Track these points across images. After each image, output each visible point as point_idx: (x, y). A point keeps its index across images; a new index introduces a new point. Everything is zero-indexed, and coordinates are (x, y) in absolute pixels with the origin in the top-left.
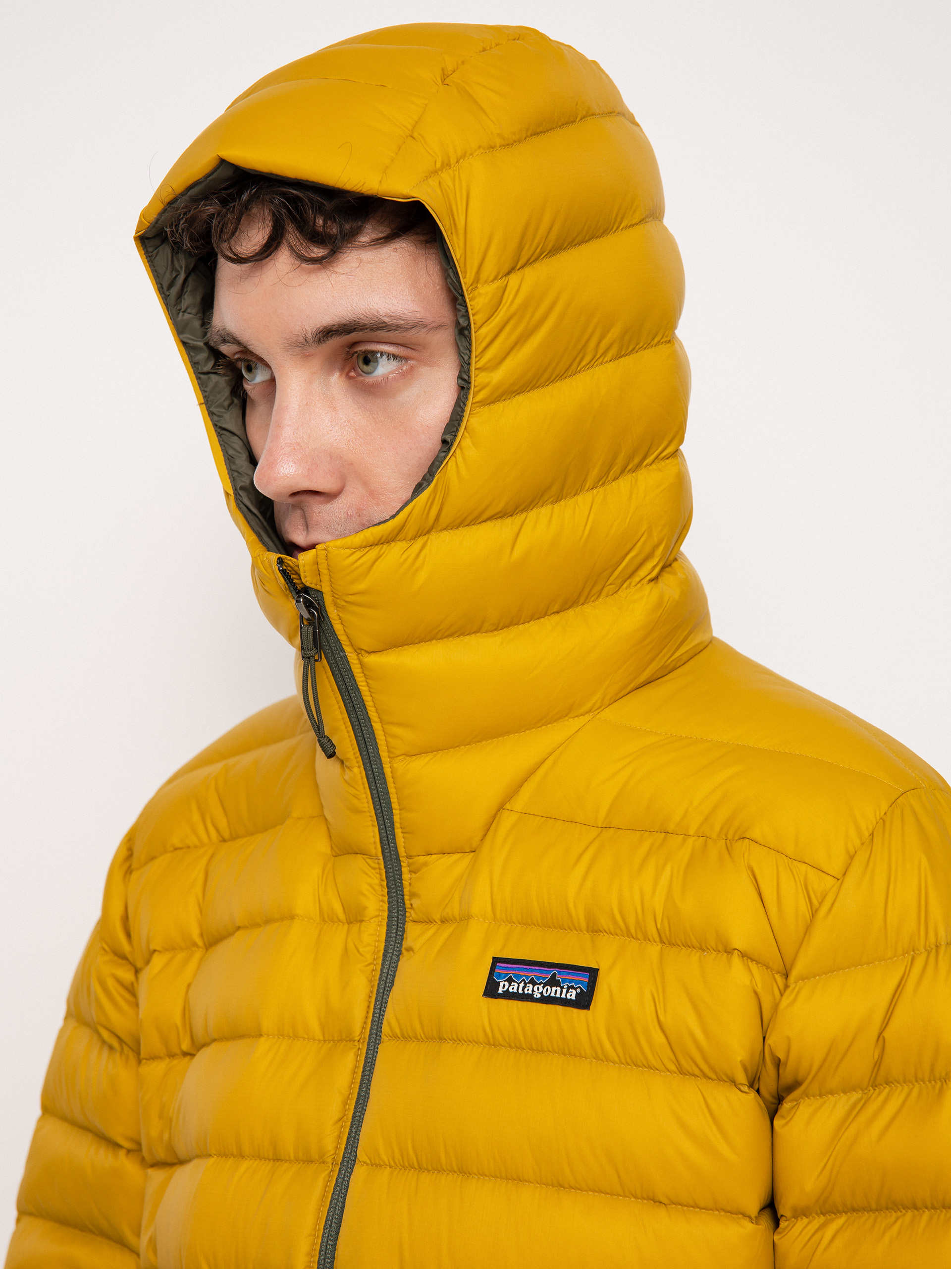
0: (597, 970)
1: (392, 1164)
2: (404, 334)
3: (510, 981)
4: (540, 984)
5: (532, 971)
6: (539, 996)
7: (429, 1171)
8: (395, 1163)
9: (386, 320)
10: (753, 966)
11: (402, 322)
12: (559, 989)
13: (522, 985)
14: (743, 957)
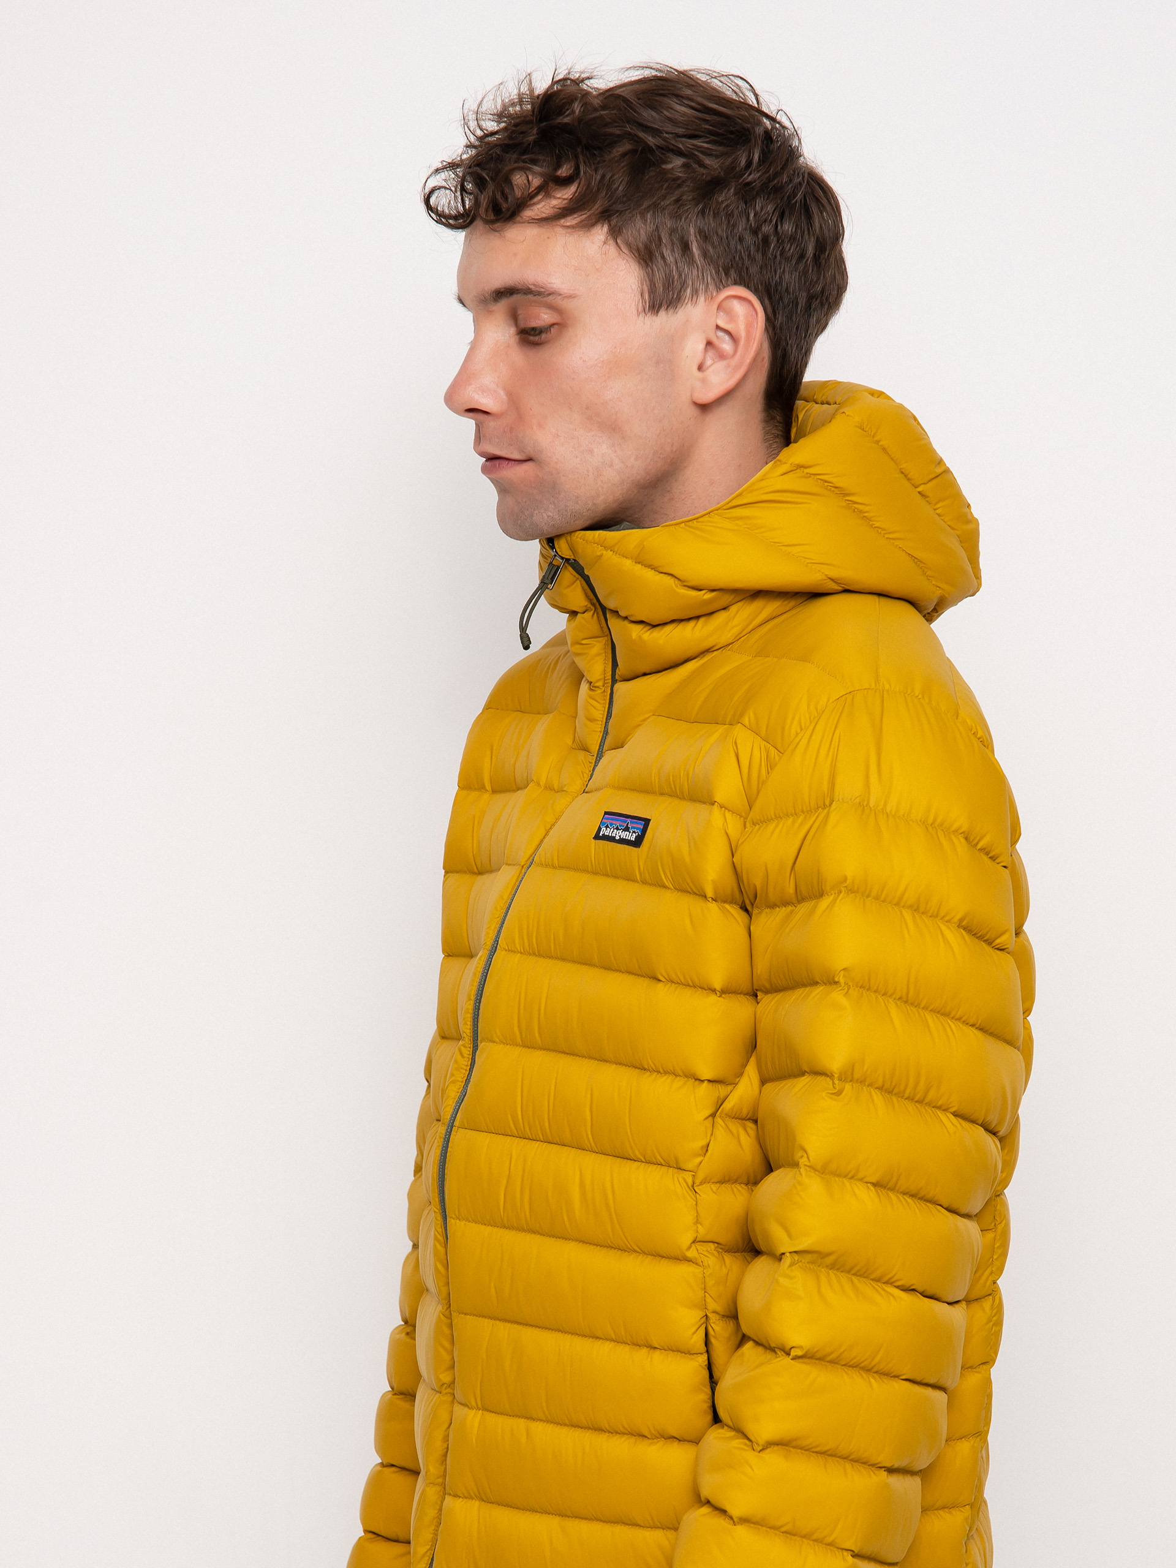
0: (650, 820)
1: (522, 951)
2: (545, 299)
3: (607, 827)
4: (620, 830)
5: (618, 820)
6: (619, 838)
7: (544, 957)
8: (524, 950)
9: (532, 287)
10: (728, 815)
11: (543, 290)
12: (628, 833)
13: (612, 830)
14: (721, 808)
